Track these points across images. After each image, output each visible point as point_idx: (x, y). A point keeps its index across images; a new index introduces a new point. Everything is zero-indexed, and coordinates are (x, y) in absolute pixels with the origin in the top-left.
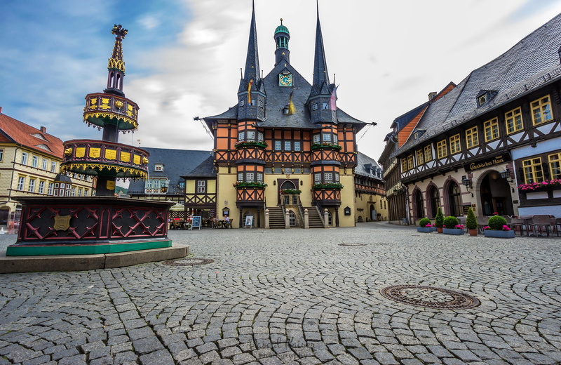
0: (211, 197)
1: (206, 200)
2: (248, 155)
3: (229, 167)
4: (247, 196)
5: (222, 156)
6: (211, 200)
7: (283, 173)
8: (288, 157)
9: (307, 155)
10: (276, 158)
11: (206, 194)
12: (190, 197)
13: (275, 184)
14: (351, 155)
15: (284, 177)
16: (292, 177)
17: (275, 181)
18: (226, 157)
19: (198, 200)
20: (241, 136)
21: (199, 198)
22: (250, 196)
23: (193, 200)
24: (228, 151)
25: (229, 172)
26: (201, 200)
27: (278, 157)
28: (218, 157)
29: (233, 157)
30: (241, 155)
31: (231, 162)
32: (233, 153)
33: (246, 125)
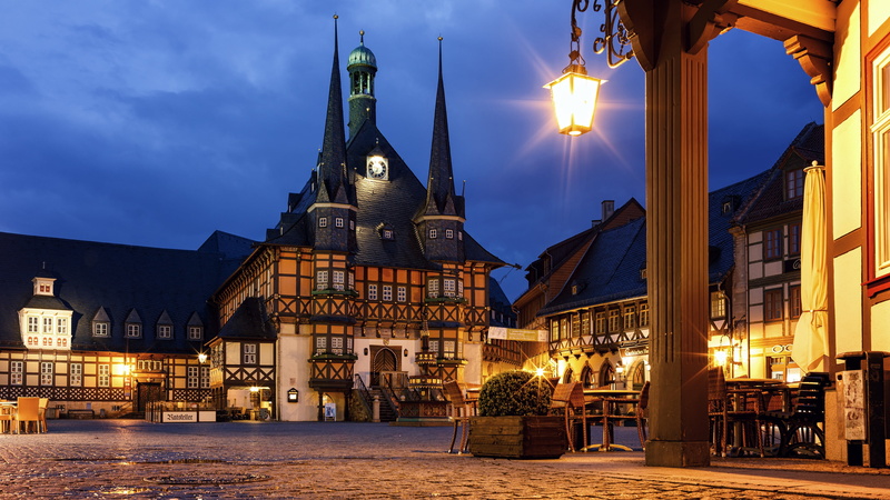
0: (267, 371)
1: (258, 376)
2: (334, 309)
3: (297, 325)
4: (333, 374)
5: (287, 307)
6: (266, 376)
7: (378, 336)
8: (388, 312)
9: (416, 308)
10: (370, 312)
11: (258, 367)
12: (233, 370)
13: (366, 354)
14: (480, 311)
15: (379, 342)
16: (392, 343)
17: (366, 349)
18: (293, 308)
19: (245, 376)
20: (322, 277)
21: (247, 373)
22: (337, 373)
23: (238, 376)
24: (297, 299)
25: (297, 332)
26: (250, 375)
27: (373, 311)
28: (281, 307)
29: (305, 309)
30: (321, 307)
31: (303, 316)
32: (305, 302)
33: (331, 261)
